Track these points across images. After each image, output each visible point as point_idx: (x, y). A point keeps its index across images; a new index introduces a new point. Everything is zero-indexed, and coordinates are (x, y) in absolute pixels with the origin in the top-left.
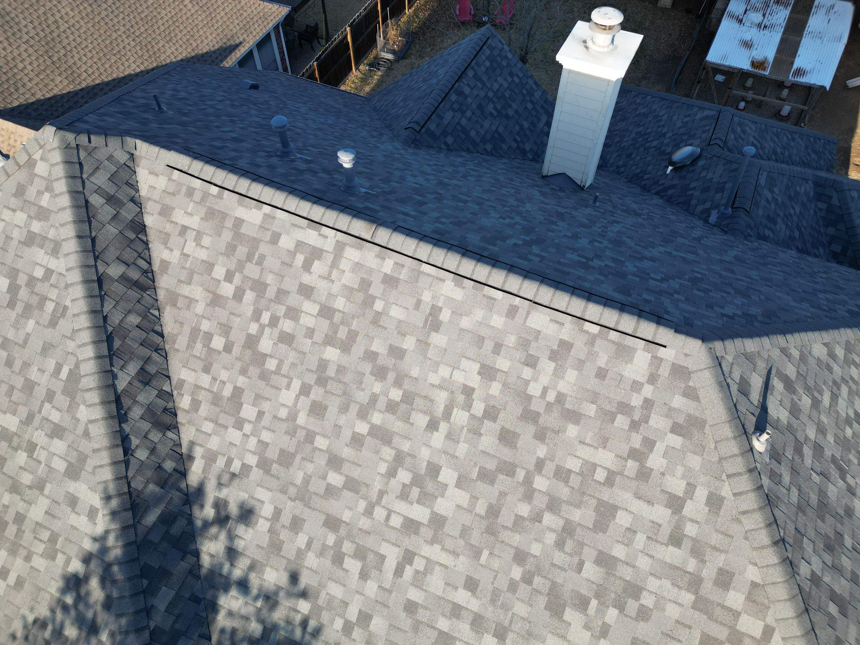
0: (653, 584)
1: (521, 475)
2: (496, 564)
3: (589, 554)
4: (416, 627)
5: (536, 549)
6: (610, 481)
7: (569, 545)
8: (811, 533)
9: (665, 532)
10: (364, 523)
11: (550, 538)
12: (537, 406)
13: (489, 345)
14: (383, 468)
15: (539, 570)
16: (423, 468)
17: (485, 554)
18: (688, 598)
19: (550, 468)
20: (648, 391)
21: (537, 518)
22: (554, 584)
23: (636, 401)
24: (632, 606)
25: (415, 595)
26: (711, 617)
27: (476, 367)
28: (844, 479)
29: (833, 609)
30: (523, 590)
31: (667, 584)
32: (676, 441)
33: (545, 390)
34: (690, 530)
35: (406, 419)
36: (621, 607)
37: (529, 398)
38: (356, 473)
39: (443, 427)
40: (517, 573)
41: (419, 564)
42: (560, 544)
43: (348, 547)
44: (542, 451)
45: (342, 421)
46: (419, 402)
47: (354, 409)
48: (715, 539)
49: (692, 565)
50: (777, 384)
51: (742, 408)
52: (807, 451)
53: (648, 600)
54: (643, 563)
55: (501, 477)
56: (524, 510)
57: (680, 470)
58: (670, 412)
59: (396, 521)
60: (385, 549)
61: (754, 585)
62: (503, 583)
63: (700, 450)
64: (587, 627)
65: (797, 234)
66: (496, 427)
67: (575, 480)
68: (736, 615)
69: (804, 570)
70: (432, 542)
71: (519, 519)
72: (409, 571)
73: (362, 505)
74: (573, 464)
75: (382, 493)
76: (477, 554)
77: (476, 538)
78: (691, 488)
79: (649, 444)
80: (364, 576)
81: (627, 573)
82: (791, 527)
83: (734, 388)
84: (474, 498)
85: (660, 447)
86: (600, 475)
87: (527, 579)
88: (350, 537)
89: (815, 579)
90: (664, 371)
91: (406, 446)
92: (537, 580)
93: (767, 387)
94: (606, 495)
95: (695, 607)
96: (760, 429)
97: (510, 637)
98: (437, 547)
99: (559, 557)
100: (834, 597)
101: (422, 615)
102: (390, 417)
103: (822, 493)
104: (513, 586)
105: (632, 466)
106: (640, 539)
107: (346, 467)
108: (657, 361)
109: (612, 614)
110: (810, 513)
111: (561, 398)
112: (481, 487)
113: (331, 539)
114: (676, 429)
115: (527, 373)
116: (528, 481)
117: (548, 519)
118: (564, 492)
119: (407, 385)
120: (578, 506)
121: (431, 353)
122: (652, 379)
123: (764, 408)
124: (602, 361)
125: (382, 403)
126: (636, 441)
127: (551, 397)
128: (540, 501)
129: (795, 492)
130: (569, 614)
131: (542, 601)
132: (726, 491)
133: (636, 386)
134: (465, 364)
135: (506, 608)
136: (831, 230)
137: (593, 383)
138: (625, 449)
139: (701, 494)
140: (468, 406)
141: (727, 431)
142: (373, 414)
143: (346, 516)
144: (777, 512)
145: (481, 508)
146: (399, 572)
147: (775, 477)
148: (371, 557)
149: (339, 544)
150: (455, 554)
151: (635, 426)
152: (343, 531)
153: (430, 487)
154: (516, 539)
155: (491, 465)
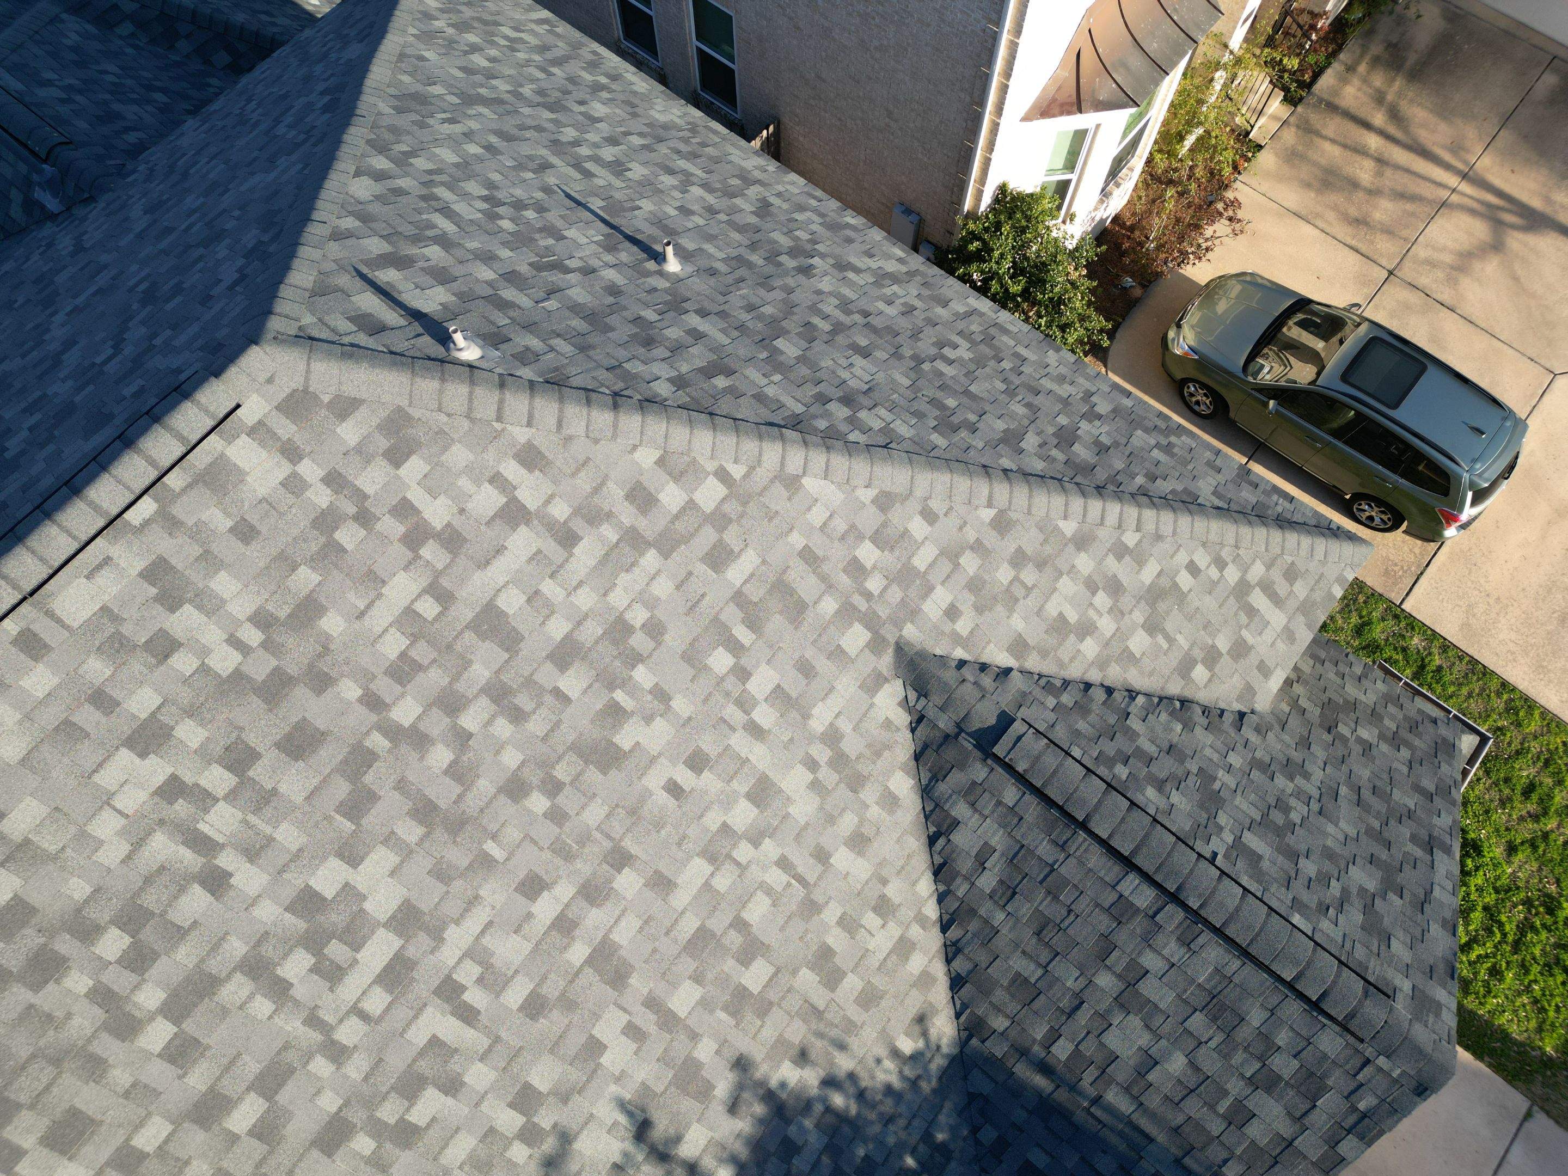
0: (618, 598)
1: (378, 741)
2: (513, 834)
3: (547, 675)
4: (568, 1004)
5: (511, 759)
6: (445, 598)
7: (523, 701)
8: (622, 354)
9: (551, 547)
10: (355, 1068)
11: (503, 728)
12: (261, 667)
13: (88, 717)
14: (262, 1006)
15: (546, 765)
16: (298, 924)
17: (491, 847)
18: (651, 559)
19: (384, 687)
20: (310, 470)
21: (462, 738)
22: (574, 748)
23: (321, 497)
24: (639, 641)
25: (515, 995)
26: (686, 539)
27: (125, 756)
28: (568, 271)
29: (721, 382)
30: (567, 800)
31: (624, 579)
32: (414, 467)
33: (234, 642)
34: (560, 511)
35: (180, 933)
36: (636, 659)
37: (238, 676)
38: (251, 1067)
39: (226, 860)
40: (538, 803)
41: (468, 974)
42: (518, 716)
43: (389, 1112)
44: (350, 690)
45: (121, 1077)
46: (150, 900)
47: (108, 1047)
48: (584, 483)
49: (610, 533)
50: (388, 276)
51: (401, 346)
52: (509, 293)
53: (638, 616)
54: (585, 599)
55: (369, 778)
56: (441, 756)
57: (464, 483)
58: (362, 452)
59: (377, 1002)
60: (419, 1035)
61: (661, 462)
62: (545, 832)
63: (443, 439)
64: (648, 719)
65: (160, 97)
66: (270, 757)
67: (421, 652)
68: (691, 505)
69: (663, 389)
70: (438, 937)
71: (456, 772)
72: (474, 997)
73: (321, 1066)
74: (393, 645)
75: (313, 1020)
76: (485, 862)
77: (458, 857)
78: (497, 480)
79: (404, 509)
80: (452, 1087)
81: (591, 631)
82: (603, 375)
83: (362, 339)
84: (390, 839)
85: (416, 496)
86: (428, 608)
87: (553, 788)
88: (371, 1103)
89: (679, 382)
90: (285, 428)
91: (237, 948)
92: (561, 772)
93: (384, 292)
94: (464, 613)
95: (666, 555)
96: (445, 339)
97: (629, 844)
98: (452, 933)
99: (536, 725)
100: (709, 372)
101: (552, 990)
102: (161, 968)
103: (575, 309)
104: (556, 816)
105: (430, 551)
106: (549, 588)
107: (229, 1087)
108: (259, 431)
109: (642, 676)
110: (594, 339)
111: (261, 620)
112: (373, 819)
113: (363, 1144)
114: (396, 457)
115: (183, 663)
116: (394, 733)
117: (470, 720)
118: (435, 678)
119: (101, 913)
120: (466, 664)
121: (50, 844)
122: (291, 453)
123: (417, 315)
124: (220, 521)
125: (119, 980)
126: (392, 527)
127: (253, 636)
128: (437, 724)
129: (557, 342)
130: (625, 738)
131: (593, 775)
132: (521, 434)
133: (294, 485)
134: (107, 778)
135: (584, 839)
136: (184, 46)
137: (257, 555)
138: (399, 552)
139: (512, 470)
140: (204, 799)
141: (428, 386)
142: (135, 1004)
143: (329, 1103)
144: (576, 382)
145: (410, 832)
146: (468, 1015)
147: (526, 357)
148: (423, 1066)
149: (377, 1129)
150: (473, 901)
151: (364, 518)
152: (357, 1116)
153: (336, 918)
154: (485, 786)
155: (341, 789)
